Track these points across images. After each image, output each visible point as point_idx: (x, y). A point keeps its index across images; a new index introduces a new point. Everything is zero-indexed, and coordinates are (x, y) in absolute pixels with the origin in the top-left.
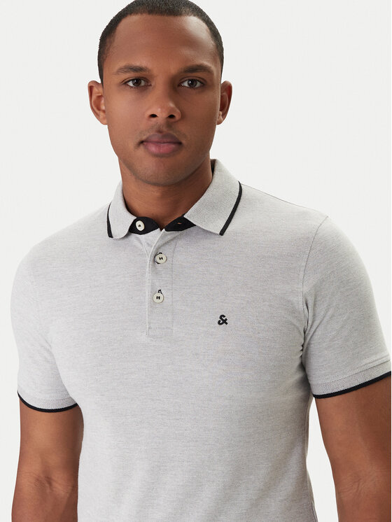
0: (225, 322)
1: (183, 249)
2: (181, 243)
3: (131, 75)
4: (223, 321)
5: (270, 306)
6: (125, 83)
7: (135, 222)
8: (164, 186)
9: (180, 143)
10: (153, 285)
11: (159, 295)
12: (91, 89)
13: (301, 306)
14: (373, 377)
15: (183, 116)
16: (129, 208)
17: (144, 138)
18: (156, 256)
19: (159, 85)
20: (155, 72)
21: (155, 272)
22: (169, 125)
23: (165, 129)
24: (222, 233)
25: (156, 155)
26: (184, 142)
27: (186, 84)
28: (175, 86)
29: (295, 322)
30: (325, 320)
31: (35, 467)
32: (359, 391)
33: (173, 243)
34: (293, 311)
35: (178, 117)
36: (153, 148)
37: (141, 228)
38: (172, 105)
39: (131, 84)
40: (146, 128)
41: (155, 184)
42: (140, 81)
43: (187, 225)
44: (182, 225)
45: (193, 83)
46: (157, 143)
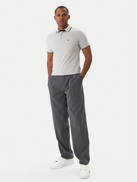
1: (64, 33)
4: (68, 40)
5: (74, 39)
11: (61, 38)
15: (64, 19)
16: (58, 29)
18: (61, 34)
19: (61, 16)
20: (61, 14)
21: (61, 36)
22: (62, 20)
24: (69, 31)
28: (63, 16)
36: (61, 22)
37: (60, 31)
38: (62, 18)
40: (60, 20)
42: (59, 15)
44: (64, 31)
45: (65, 15)
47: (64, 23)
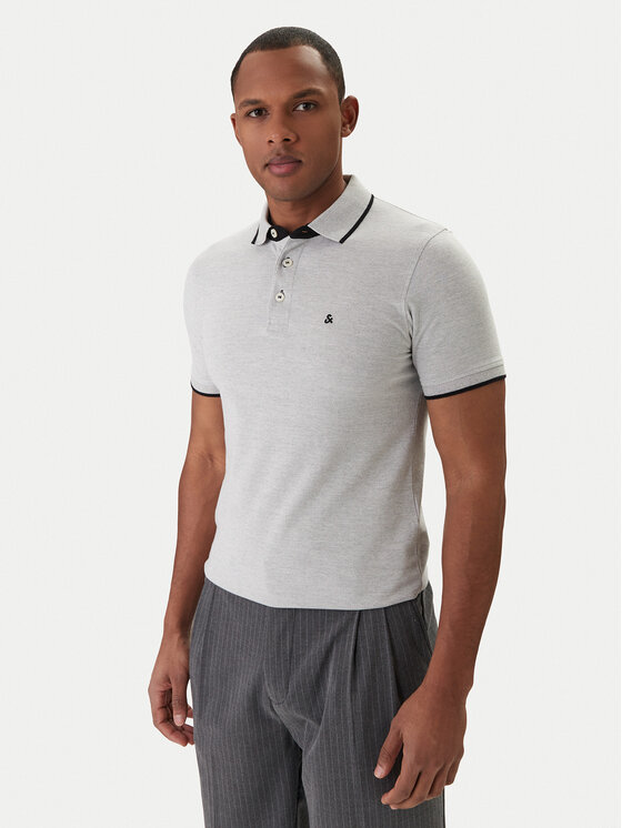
0: (330, 321)
1: (306, 255)
2: (307, 249)
3: (251, 107)
4: (329, 320)
5: (373, 309)
6: (248, 115)
7: (270, 229)
8: (291, 200)
9: (300, 161)
10: (276, 287)
11: (280, 294)
12: (233, 120)
13: (404, 312)
14: (480, 381)
15: (298, 139)
16: (269, 219)
17: (267, 161)
18: (284, 259)
19: (275, 114)
20: (269, 103)
21: (280, 274)
22: (287, 148)
23: (283, 152)
24: (342, 241)
25: (279, 176)
26: (303, 159)
27: (301, 108)
28: (289, 110)
29: (396, 325)
30: (431, 327)
31: (200, 445)
32: (464, 394)
33: (300, 249)
34: (396, 316)
35: (293, 139)
36: (277, 170)
37: (275, 236)
38: (286, 131)
39: (253, 114)
40: (266, 153)
41: (287, 200)
42: (261, 111)
43: (312, 234)
44: (305, 233)
45: (307, 106)
46: (277, 165)
47: (304, 172)
